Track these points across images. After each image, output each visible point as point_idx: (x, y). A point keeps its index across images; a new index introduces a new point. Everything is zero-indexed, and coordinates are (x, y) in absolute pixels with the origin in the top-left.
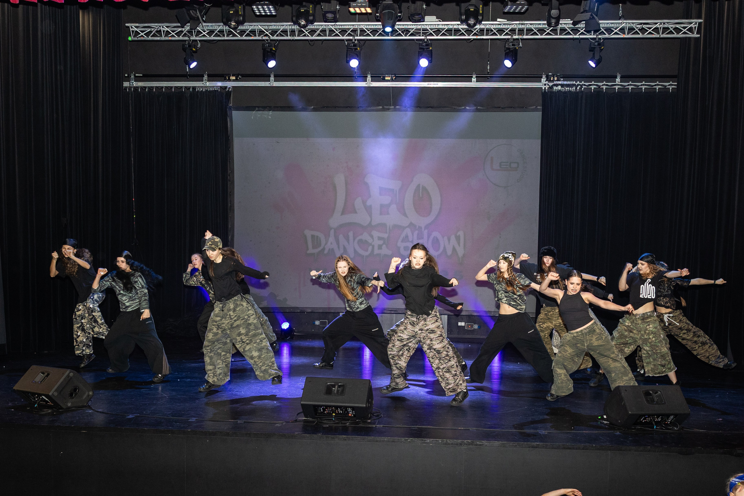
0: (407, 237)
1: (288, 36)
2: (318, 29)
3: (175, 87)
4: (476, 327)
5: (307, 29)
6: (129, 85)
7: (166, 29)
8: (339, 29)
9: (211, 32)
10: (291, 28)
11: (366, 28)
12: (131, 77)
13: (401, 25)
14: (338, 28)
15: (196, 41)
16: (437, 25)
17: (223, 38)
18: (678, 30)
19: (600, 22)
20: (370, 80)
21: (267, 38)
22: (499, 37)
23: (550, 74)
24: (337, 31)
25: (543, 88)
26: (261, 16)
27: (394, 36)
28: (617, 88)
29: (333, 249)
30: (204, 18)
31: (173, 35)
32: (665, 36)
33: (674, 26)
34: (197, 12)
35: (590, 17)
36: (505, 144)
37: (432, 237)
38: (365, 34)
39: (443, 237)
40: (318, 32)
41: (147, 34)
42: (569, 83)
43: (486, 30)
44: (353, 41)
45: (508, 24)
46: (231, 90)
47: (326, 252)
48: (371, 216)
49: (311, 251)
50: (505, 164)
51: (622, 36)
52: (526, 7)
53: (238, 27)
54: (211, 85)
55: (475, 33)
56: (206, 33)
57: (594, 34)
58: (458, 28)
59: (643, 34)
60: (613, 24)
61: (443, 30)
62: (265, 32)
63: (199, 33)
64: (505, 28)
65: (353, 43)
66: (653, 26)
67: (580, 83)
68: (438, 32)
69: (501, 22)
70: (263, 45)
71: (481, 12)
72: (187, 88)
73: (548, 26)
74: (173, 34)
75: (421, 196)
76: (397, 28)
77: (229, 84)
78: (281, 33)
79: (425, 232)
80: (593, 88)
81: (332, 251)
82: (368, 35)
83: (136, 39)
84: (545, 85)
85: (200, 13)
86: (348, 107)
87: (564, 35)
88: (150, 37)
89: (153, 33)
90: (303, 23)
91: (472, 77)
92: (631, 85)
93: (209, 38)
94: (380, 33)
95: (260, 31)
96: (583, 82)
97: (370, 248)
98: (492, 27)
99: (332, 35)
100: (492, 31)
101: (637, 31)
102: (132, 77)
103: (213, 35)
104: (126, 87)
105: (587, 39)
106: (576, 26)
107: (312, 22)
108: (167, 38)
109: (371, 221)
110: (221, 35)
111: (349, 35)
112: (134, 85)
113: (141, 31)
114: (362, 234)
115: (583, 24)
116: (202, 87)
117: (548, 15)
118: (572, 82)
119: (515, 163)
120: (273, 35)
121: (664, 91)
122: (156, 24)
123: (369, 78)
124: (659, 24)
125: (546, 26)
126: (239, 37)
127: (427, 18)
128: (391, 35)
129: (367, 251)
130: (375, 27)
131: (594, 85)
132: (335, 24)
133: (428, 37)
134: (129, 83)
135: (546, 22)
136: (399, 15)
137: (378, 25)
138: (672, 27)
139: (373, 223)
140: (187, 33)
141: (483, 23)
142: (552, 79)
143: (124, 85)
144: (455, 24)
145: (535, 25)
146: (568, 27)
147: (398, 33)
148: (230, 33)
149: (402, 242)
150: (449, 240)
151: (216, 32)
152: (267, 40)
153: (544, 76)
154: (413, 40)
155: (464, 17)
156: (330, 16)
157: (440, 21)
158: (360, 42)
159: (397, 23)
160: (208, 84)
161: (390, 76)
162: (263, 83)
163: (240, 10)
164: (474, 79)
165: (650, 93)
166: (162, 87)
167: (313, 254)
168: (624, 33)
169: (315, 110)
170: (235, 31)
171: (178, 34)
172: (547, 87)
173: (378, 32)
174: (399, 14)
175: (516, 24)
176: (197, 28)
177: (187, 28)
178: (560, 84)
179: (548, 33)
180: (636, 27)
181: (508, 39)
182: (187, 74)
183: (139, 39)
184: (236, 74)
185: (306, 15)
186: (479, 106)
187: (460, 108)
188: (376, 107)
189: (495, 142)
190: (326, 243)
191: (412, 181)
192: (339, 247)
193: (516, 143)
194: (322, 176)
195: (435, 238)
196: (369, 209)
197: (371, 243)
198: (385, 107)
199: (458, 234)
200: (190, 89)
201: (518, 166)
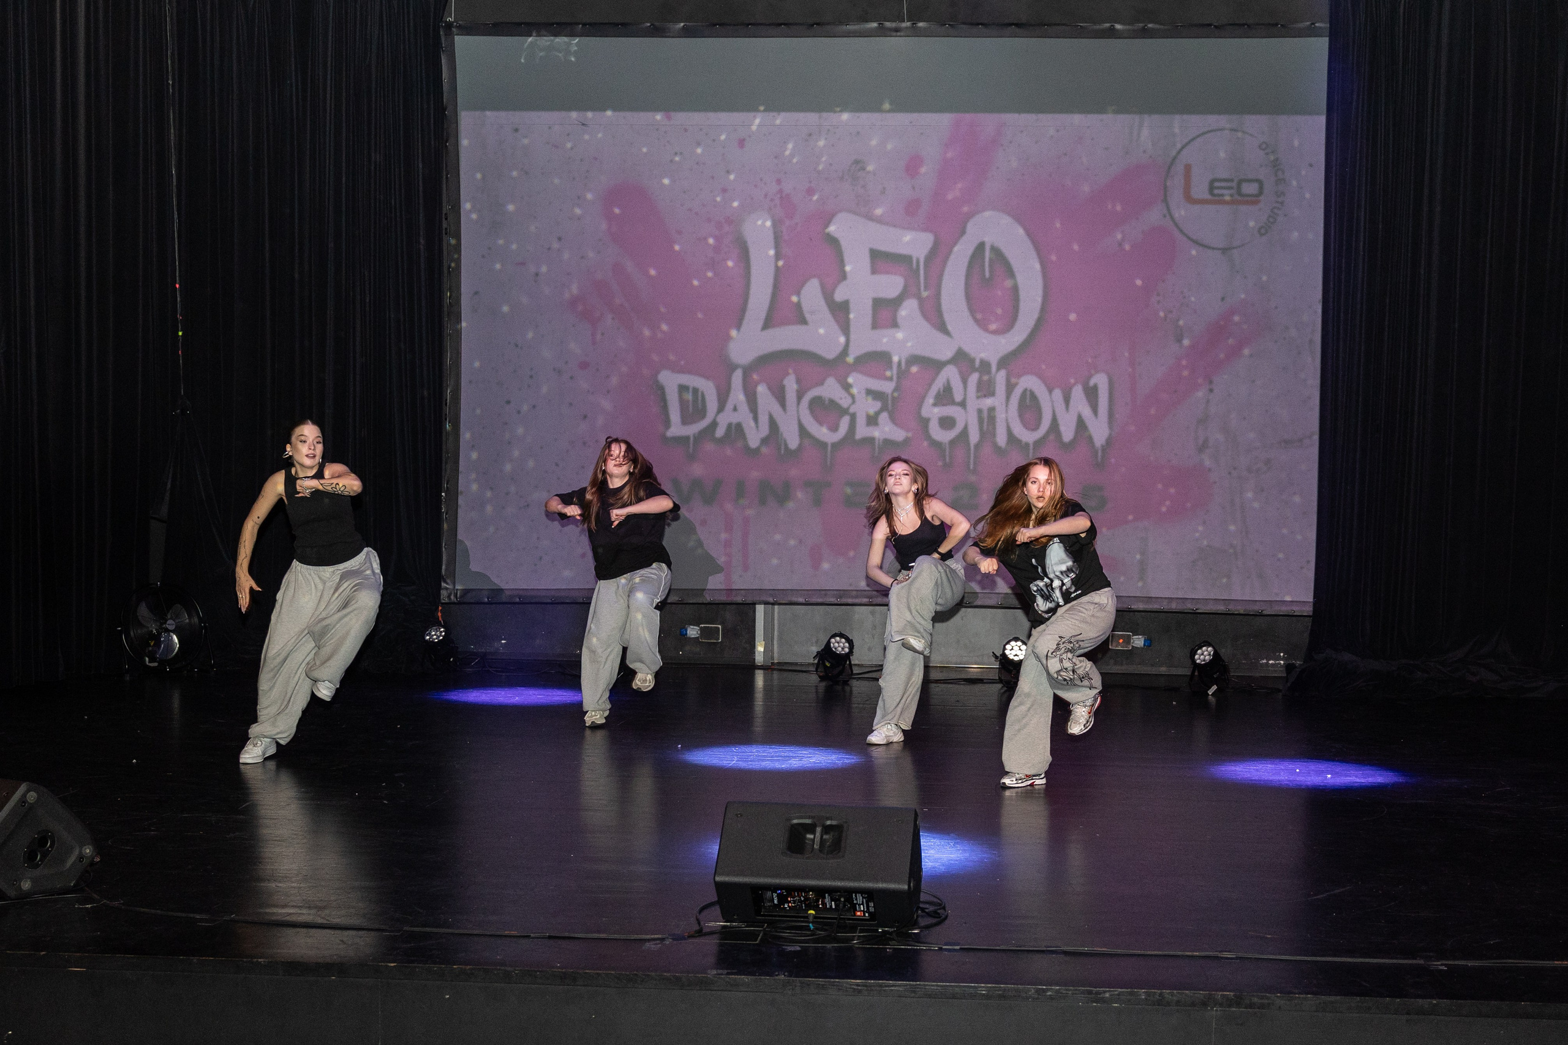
4: (1138, 641)
29: (739, 427)
36: (1225, 129)
37: (1017, 393)
39: (1050, 391)
47: (720, 432)
48: (847, 334)
49: (676, 429)
50: (1224, 184)
75: (987, 275)
79: (1001, 378)
81: (736, 431)
97: (844, 424)
109: (847, 347)
114: (821, 383)
119: (1253, 180)
129: (834, 428)
139: (854, 353)
149: (936, 403)
150: (1067, 400)
167: (683, 440)
169: (688, 33)
186: (1150, 22)
187: (1097, 27)
188: (862, 26)
189: (1197, 122)
190: (721, 409)
191: (963, 232)
192: (756, 419)
193: (1256, 125)
194: (709, 220)
195: (1028, 393)
196: (840, 311)
197: (848, 408)
198: (888, 24)
199: (1092, 383)
201: (1261, 193)
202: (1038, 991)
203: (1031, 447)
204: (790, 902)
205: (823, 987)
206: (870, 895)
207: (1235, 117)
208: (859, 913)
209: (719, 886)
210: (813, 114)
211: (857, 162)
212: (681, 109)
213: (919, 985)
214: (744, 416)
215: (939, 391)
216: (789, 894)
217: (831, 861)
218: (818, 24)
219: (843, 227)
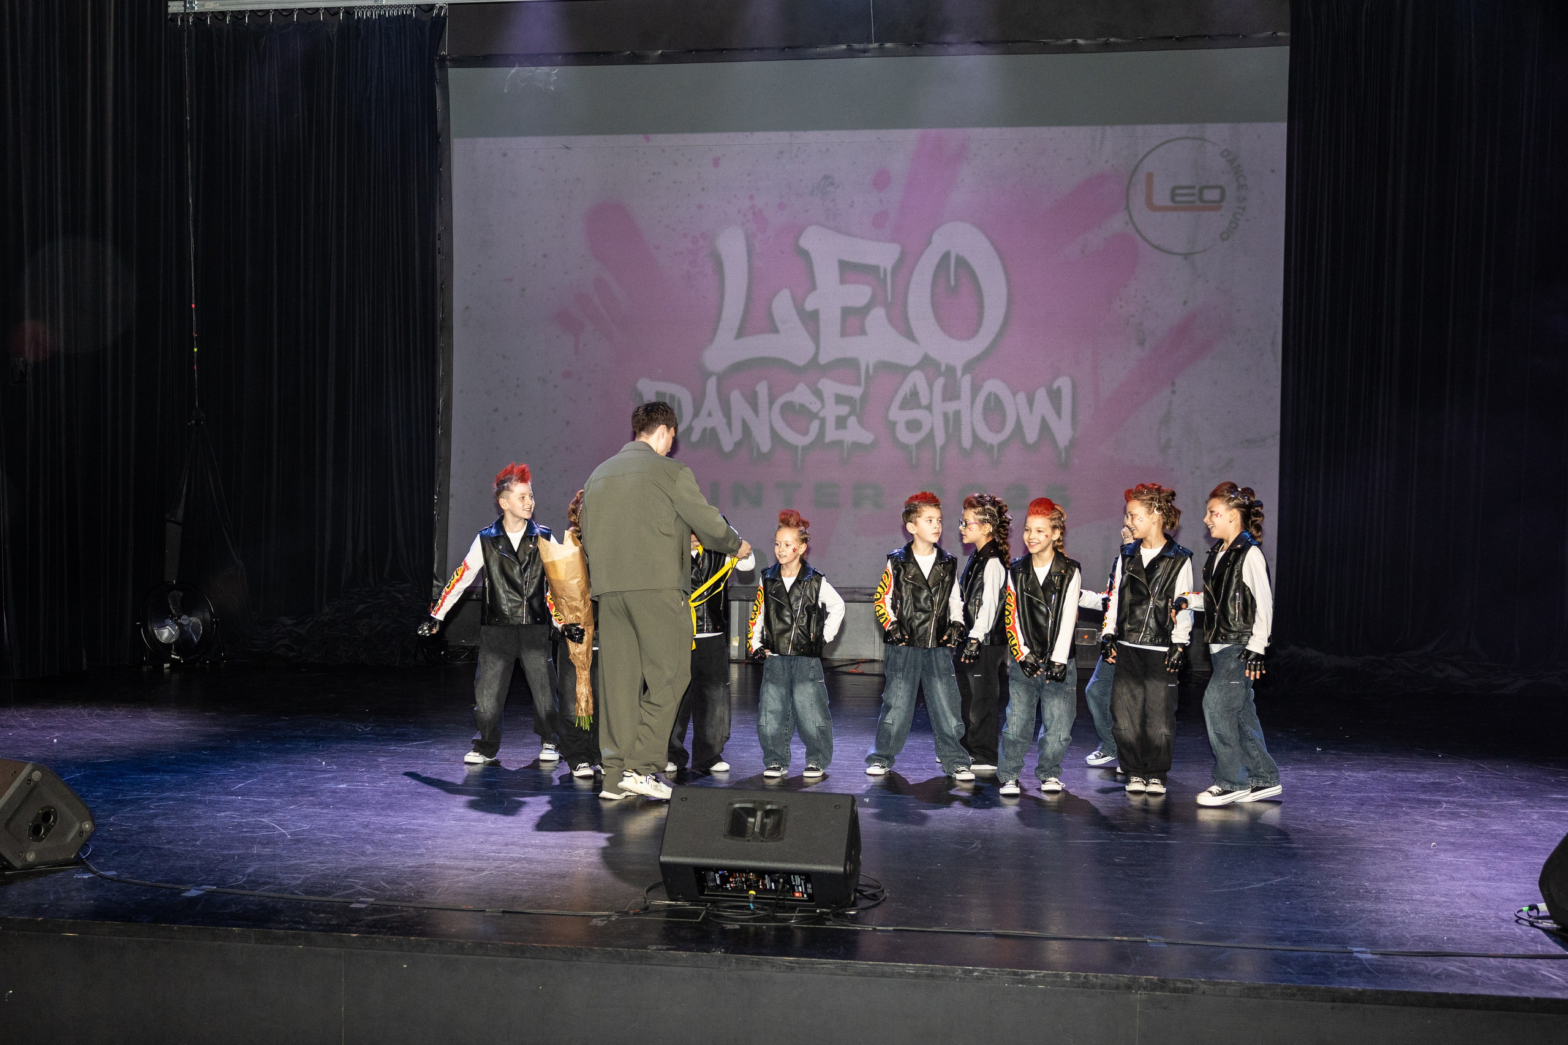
3: (299, 9)
6: (181, 9)
29: (713, 430)
36: (1185, 138)
37: (982, 396)
39: (1014, 394)
46: (445, 14)
47: (695, 437)
48: (817, 341)
50: (1185, 191)
54: (393, 3)
72: (332, 12)
75: (953, 282)
77: (440, 1)
79: (966, 382)
81: (711, 435)
86: (753, 49)
97: (815, 426)
104: (174, 16)
109: (817, 353)
112: (197, 8)
114: (793, 389)
116: (370, 8)
119: (1215, 187)
129: (805, 432)
134: (181, 3)
139: (823, 359)
143: (170, 10)
149: (902, 407)
150: (1031, 402)
166: (265, 10)
169: (665, 59)
186: (1112, 36)
187: (1059, 43)
188: (831, 49)
189: (1158, 132)
190: (696, 414)
191: (929, 242)
192: (729, 424)
193: (1218, 133)
194: (685, 236)
195: (993, 397)
196: (811, 320)
197: (818, 412)
198: (856, 46)
199: (1055, 386)
200: (338, 13)
201: (1223, 197)
202: (965, 972)
203: (996, 449)
204: (732, 882)
205: (758, 964)
206: (807, 876)
207: (1195, 126)
208: (797, 895)
209: (664, 866)
210: (785, 133)
211: (826, 177)
212: (659, 130)
213: (849, 963)
214: (717, 420)
215: (906, 395)
216: (731, 875)
217: (770, 844)
218: (789, 47)
219: (813, 240)
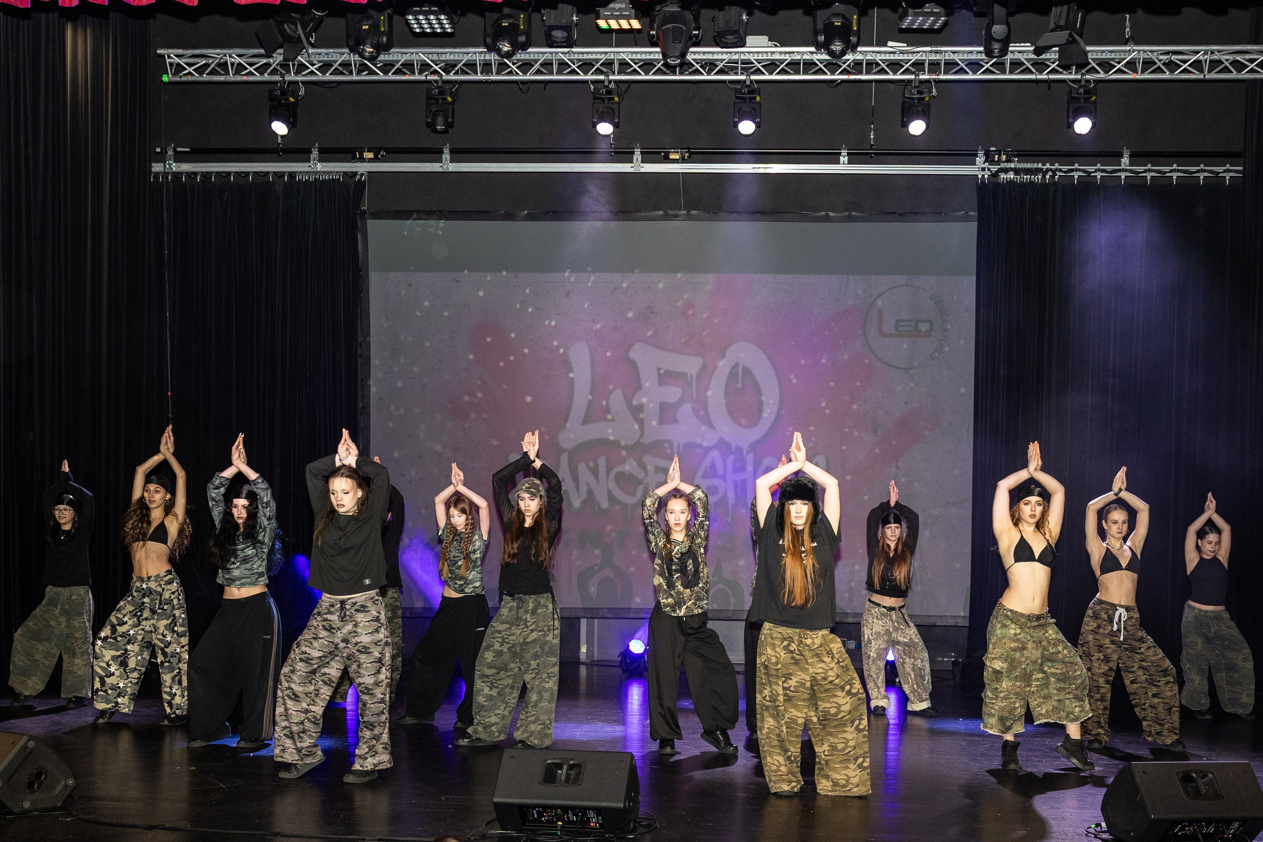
0: (713, 466)
1: (477, 74)
2: (536, 61)
3: (254, 172)
4: (851, 645)
5: (516, 60)
6: (162, 170)
7: (238, 60)
8: (579, 60)
9: (325, 67)
10: (483, 58)
11: (630, 59)
12: (166, 152)
13: (699, 53)
14: (577, 59)
15: (297, 83)
16: (769, 54)
17: (349, 78)
18: (1239, 66)
19: (1088, 48)
20: (640, 159)
21: (436, 77)
22: (891, 77)
23: (992, 149)
24: (574, 64)
25: (980, 176)
26: (423, 34)
27: (686, 75)
28: (1123, 177)
30: (312, 38)
31: (251, 71)
32: (1214, 76)
33: (1231, 58)
34: (296, 27)
35: (1068, 41)
36: (906, 285)
38: (629, 71)
40: (537, 66)
41: (200, 70)
42: (1029, 166)
43: (867, 64)
44: (606, 83)
45: (908, 52)
46: (365, 179)
48: (642, 426)
50: (904, 324)
51: (1131, 76)
52: (943, 19)
53: (378, 55)
54: (326, 169)
55: (845, 69)
56: (316, 69)
57: (1076, 73)
58: (812, 60)
59: (1172, 72)
60: (1113, 54)
61: (782, 63)
62: (432, 67)
63: (302, 67)
64: (902, 60)
65: (605, 87)
66: (1191, 57)
67: (1052, 167)
68: (771, 66)
69: (895, 49)
70: (429, 91)
71: (855, 28)
72: (279, 175)
73: (986, 56)
74: (251, 69)
75: (740, 386)
76: (693, 59)
77: (362, 168)
78: (464, 68)
79: (750, 459)
80: (1076, 177)
82: (635, 72)
83: (177, 79)
84: (983, 169)
85: (304, 29)
86: (595, 212)
87: (1018, 73)
88: (205, 75)
89: (210, 68)
90: (505, 49)
91: (840, 154)
92: (1150, 171)
93: (321, 78)
94: (659, 69)
95: (422, 65)
96: (1057, 165)
98: (878, 58)
99: (565, 72)
100: (878, 64)
101: (1159, 67)
102: (170, 153)
103: (330, 72)
104: (157, 174)
105: (1064, 81)
106: (1041, 57)
107: (524, 47)
108: (238, 78)
109: (642, 435)
110: (345, 72)
111: (598, 71)
112: (174, 169)
113: (187, 64)
114: (624, 462)
115: (1055, 52)
116: (308, 172)
117: (986, 35)
118: (1036, 164)
119: (924, 321)
120: (447, 72)
121: (1216, 181)
122: (218, 51)
123: (637, 156)
124: (1203, 53)
125: (984, 57)
126: (381, 76)
127: (750, 40)
128: (680, 73)
129: (633, 494)
130: (648, 57)
131: (1079, 170)
132: (569, 52)
133: (753, 77)
134: (162, 165)
135: (982, 49)
136: (695, 35)
137: (654, 53)
138: (1227, 60)
139: (646, 440)
140: (278, 68)
141: (859, 49)
142: (996, 159)
143: (153, 170)
144: (805, 52)
145: (961, 55)
146: (1026, 59)
147: (694, 68)
148: (363, 68)
149: (703, 477)
151: (336, 65)
152: (436, 82)
153: (981, 153)
154: (724, 82)
155: (821, 38)
156: (559, 34)
157: (776, 46)
158: (620, 85)
159: (691, 49)
160: (320, 167)
161: (678, 152)
162: (429, 165)
163: (382, 23)
164: (844, 159)
165: (1188, 186)
166: (229, 173)
168: (1135, 71)
169: (531, 217)
170: (372, 64)
171: (262, 70)
172: (987, 174)
173: (655, 66)
174: (694, 32)
175: (924, 53)
176: (297, 57)
177: (278, 57)
178: (1011, 169)
179: (987, 69)
180: (1158, 59)
181: (910, 81)
182: (278, 148)
183: (184, 79)
184: (376, 148)
185: (511, 34)
186: (854, 211)
187: (817, 214)
188: (652, 213)
189: (886, 280)
191: (723, 357)
192: (578, 488)
193: (928, 282)
194: (544, 348)
196: (637, 411)
197: (642, 480)
198: (670, 212)
200: (283, 176)
201: (931, 329)
207: (913, 277)
211: (648, 307)
212: (526, 270)
215: (706, 467)
218: (621, 212)
219: (639, 353)
